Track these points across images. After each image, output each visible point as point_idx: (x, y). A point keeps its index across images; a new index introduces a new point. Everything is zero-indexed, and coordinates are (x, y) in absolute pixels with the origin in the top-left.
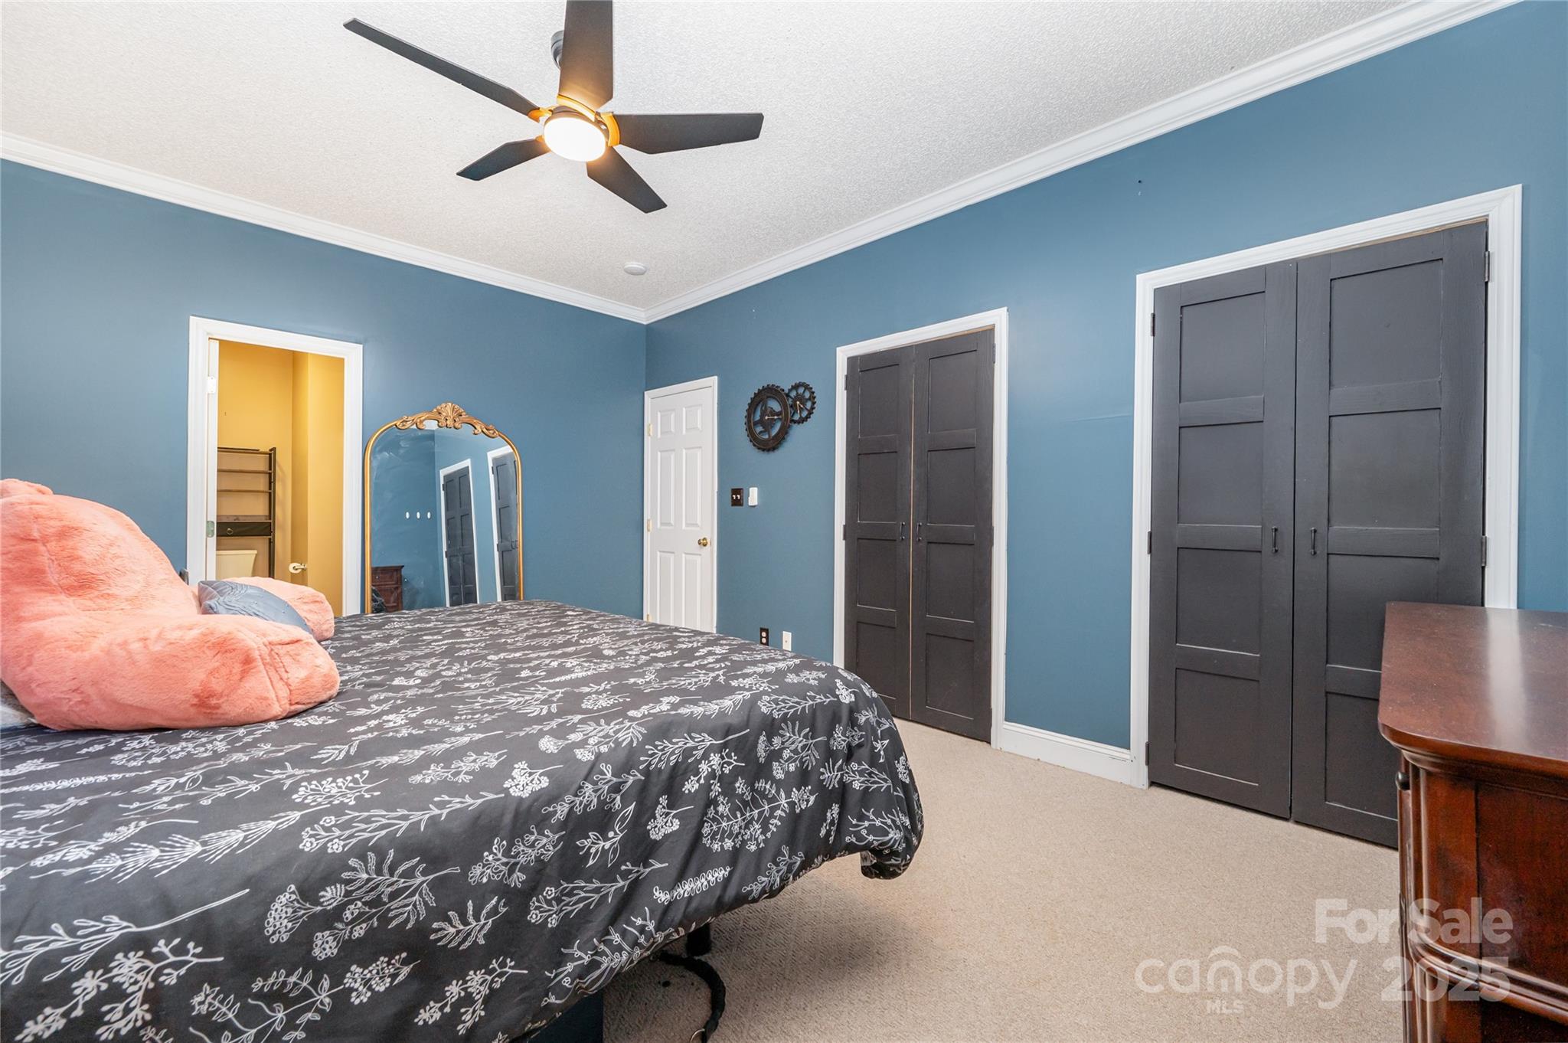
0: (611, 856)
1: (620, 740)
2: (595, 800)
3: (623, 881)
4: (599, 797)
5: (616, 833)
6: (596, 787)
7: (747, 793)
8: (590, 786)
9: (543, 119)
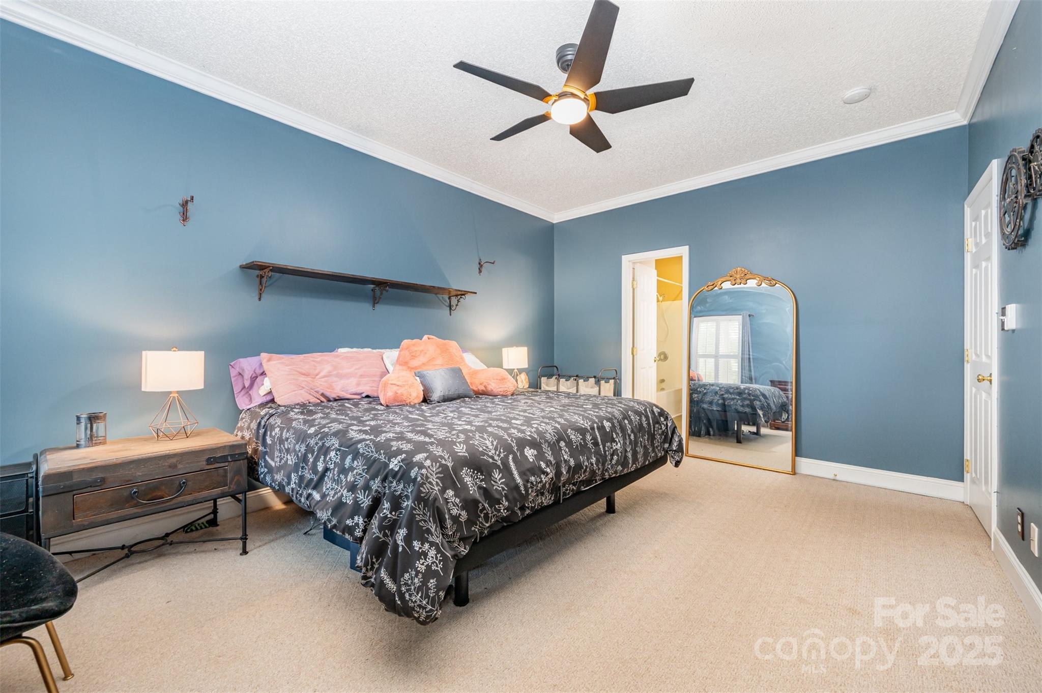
0: (386, 521)
1: (424, 486)
2: (399, 493)
3: (383, 536)
4: (401, 493)
5: (395, 515)
6: (403, 489)
7: (432, 591)
8: (402, 486)
9: (550, 102)
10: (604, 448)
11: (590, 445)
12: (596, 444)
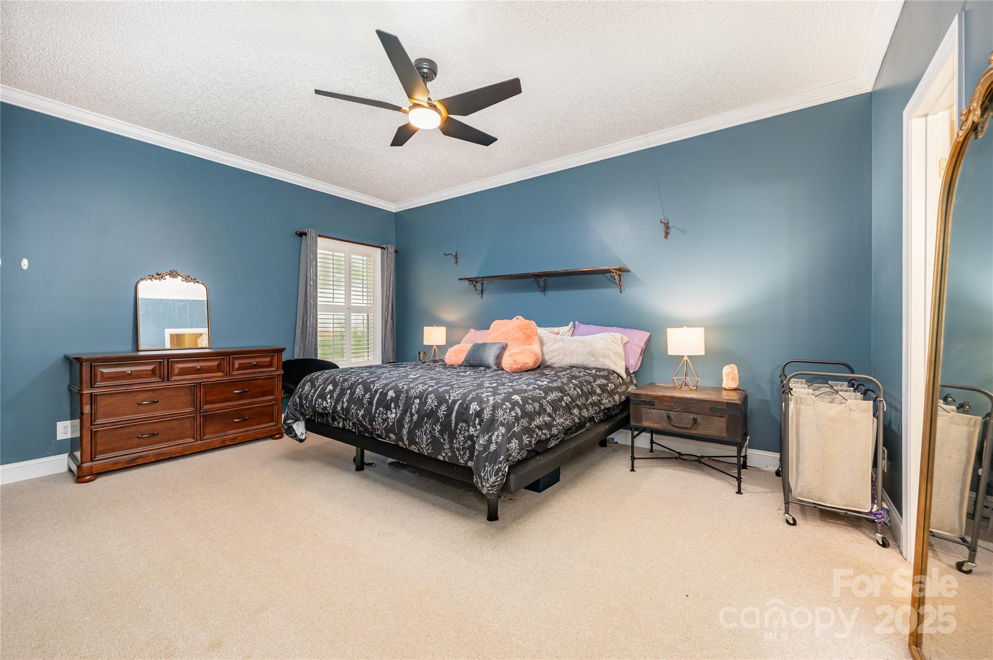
10: (376, 409)
11: (365, 401)
12: (370, 403)
